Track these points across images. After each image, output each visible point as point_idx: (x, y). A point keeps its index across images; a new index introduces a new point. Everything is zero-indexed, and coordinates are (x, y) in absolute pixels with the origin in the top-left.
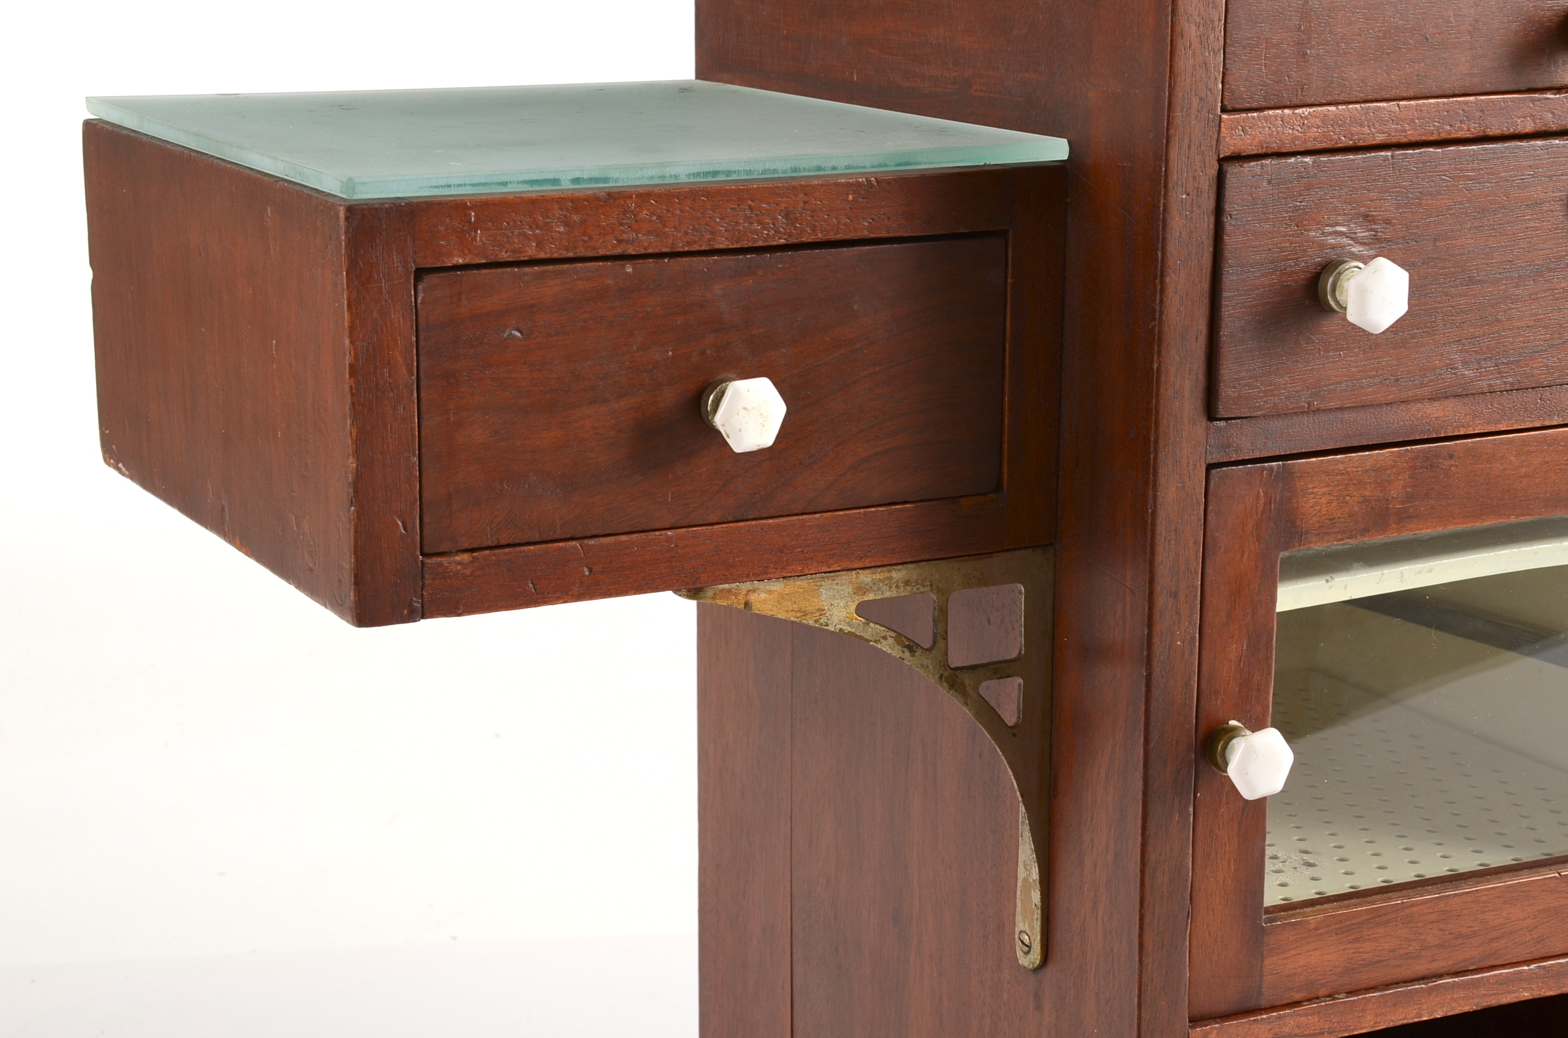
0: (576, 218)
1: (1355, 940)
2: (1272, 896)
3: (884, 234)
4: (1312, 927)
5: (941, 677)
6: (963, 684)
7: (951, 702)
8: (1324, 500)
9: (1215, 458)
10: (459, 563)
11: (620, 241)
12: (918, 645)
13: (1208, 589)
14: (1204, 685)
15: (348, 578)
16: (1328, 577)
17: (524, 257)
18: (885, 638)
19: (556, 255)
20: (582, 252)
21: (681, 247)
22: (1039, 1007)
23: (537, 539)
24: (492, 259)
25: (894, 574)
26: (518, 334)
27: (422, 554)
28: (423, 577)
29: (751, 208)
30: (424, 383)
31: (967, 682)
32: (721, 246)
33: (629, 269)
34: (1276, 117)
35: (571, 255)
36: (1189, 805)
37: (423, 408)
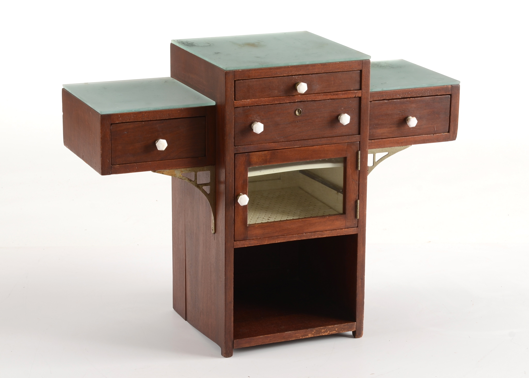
0: (135, 116)
1: (264, 229)
2: (249, 223)
3: (184, 117)
4: (256, 227)
5: (196, 185)
6: (200, 187)
7: (197, 189)
8: (255, 159)
9: (236, 152)
10: (117, 166)
11: (142, 119)
12: (192, 180)
13: (236, 173)
14: (235, 188)
15: (100, 168)
16: (260, 171)
17: (127, 121)
18: (186, 179)
19: (132, 121)
20: (136, 121)
21: (151, 120)
22: (215, 240)
23: (129, 163)
24: (122, 122)
25: (187, 169)
26: (126, 133)
27: (111, 165)
28: (111, 168)
29: (163, 114)
30: (112, 140)
31: (200, 186)
32: (158, 119)
33: (143, 123)
34: (243, 101)
35: (134, 121)
36: (233, 206)
37: (112, 143)
